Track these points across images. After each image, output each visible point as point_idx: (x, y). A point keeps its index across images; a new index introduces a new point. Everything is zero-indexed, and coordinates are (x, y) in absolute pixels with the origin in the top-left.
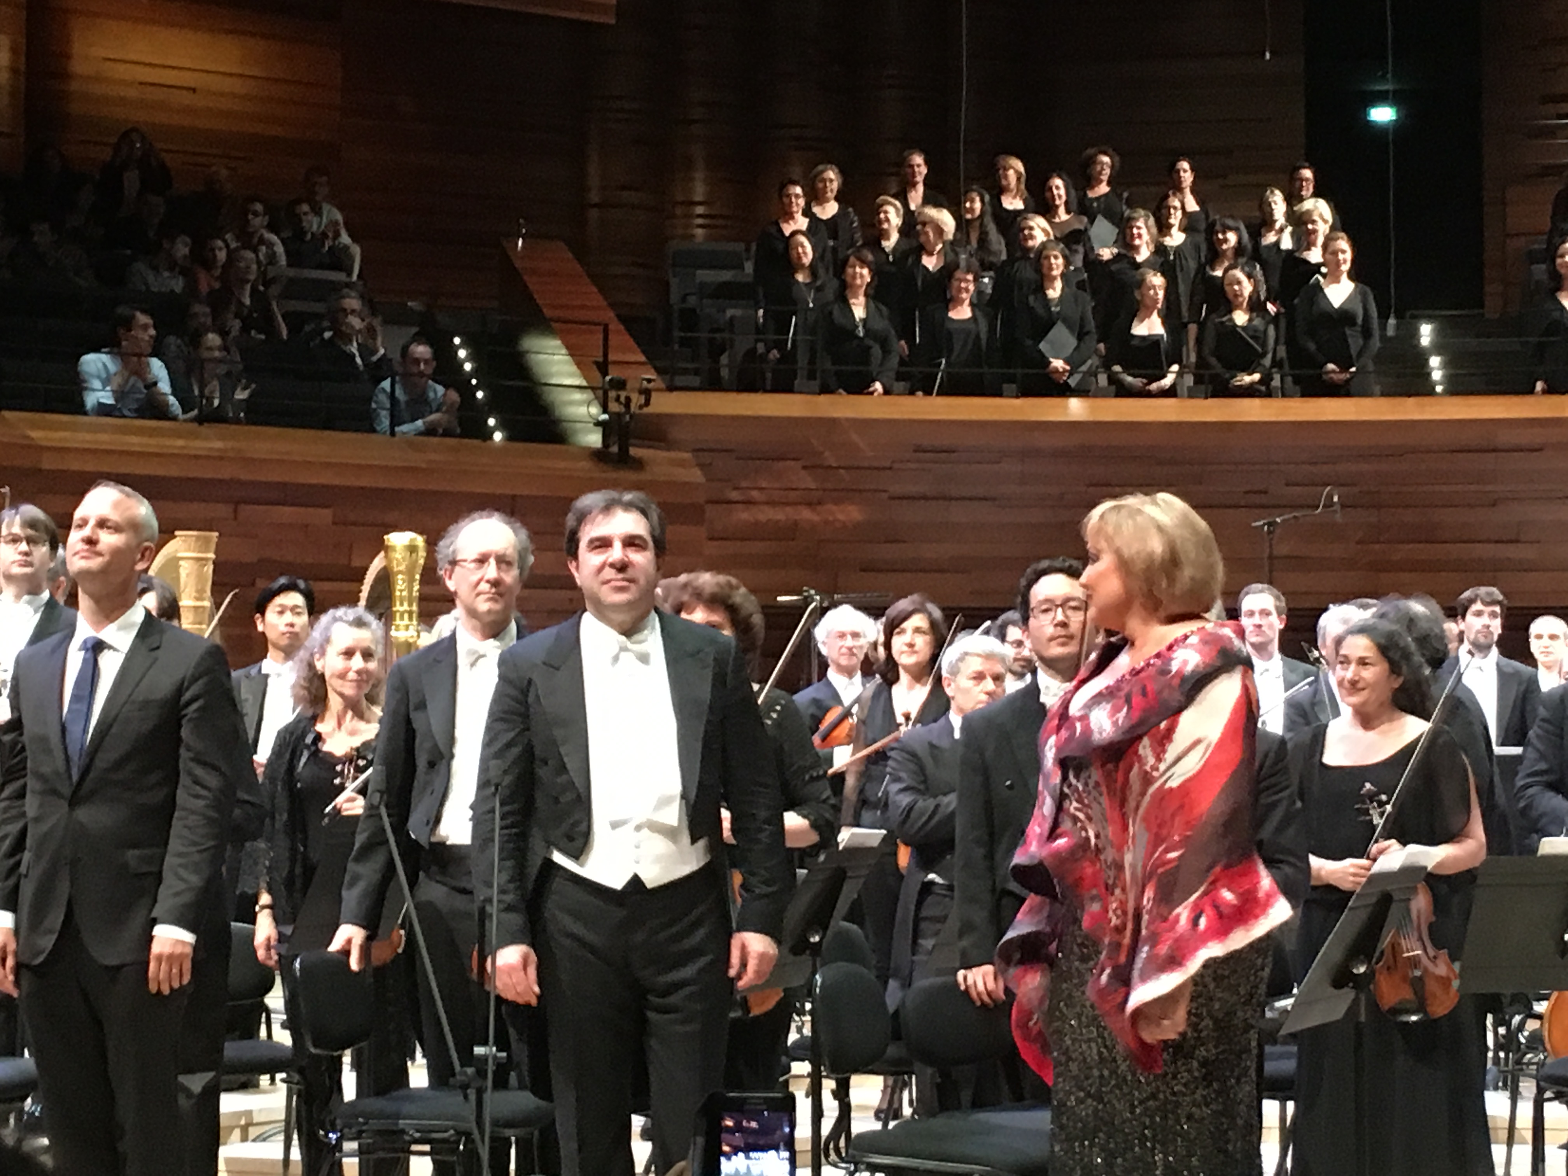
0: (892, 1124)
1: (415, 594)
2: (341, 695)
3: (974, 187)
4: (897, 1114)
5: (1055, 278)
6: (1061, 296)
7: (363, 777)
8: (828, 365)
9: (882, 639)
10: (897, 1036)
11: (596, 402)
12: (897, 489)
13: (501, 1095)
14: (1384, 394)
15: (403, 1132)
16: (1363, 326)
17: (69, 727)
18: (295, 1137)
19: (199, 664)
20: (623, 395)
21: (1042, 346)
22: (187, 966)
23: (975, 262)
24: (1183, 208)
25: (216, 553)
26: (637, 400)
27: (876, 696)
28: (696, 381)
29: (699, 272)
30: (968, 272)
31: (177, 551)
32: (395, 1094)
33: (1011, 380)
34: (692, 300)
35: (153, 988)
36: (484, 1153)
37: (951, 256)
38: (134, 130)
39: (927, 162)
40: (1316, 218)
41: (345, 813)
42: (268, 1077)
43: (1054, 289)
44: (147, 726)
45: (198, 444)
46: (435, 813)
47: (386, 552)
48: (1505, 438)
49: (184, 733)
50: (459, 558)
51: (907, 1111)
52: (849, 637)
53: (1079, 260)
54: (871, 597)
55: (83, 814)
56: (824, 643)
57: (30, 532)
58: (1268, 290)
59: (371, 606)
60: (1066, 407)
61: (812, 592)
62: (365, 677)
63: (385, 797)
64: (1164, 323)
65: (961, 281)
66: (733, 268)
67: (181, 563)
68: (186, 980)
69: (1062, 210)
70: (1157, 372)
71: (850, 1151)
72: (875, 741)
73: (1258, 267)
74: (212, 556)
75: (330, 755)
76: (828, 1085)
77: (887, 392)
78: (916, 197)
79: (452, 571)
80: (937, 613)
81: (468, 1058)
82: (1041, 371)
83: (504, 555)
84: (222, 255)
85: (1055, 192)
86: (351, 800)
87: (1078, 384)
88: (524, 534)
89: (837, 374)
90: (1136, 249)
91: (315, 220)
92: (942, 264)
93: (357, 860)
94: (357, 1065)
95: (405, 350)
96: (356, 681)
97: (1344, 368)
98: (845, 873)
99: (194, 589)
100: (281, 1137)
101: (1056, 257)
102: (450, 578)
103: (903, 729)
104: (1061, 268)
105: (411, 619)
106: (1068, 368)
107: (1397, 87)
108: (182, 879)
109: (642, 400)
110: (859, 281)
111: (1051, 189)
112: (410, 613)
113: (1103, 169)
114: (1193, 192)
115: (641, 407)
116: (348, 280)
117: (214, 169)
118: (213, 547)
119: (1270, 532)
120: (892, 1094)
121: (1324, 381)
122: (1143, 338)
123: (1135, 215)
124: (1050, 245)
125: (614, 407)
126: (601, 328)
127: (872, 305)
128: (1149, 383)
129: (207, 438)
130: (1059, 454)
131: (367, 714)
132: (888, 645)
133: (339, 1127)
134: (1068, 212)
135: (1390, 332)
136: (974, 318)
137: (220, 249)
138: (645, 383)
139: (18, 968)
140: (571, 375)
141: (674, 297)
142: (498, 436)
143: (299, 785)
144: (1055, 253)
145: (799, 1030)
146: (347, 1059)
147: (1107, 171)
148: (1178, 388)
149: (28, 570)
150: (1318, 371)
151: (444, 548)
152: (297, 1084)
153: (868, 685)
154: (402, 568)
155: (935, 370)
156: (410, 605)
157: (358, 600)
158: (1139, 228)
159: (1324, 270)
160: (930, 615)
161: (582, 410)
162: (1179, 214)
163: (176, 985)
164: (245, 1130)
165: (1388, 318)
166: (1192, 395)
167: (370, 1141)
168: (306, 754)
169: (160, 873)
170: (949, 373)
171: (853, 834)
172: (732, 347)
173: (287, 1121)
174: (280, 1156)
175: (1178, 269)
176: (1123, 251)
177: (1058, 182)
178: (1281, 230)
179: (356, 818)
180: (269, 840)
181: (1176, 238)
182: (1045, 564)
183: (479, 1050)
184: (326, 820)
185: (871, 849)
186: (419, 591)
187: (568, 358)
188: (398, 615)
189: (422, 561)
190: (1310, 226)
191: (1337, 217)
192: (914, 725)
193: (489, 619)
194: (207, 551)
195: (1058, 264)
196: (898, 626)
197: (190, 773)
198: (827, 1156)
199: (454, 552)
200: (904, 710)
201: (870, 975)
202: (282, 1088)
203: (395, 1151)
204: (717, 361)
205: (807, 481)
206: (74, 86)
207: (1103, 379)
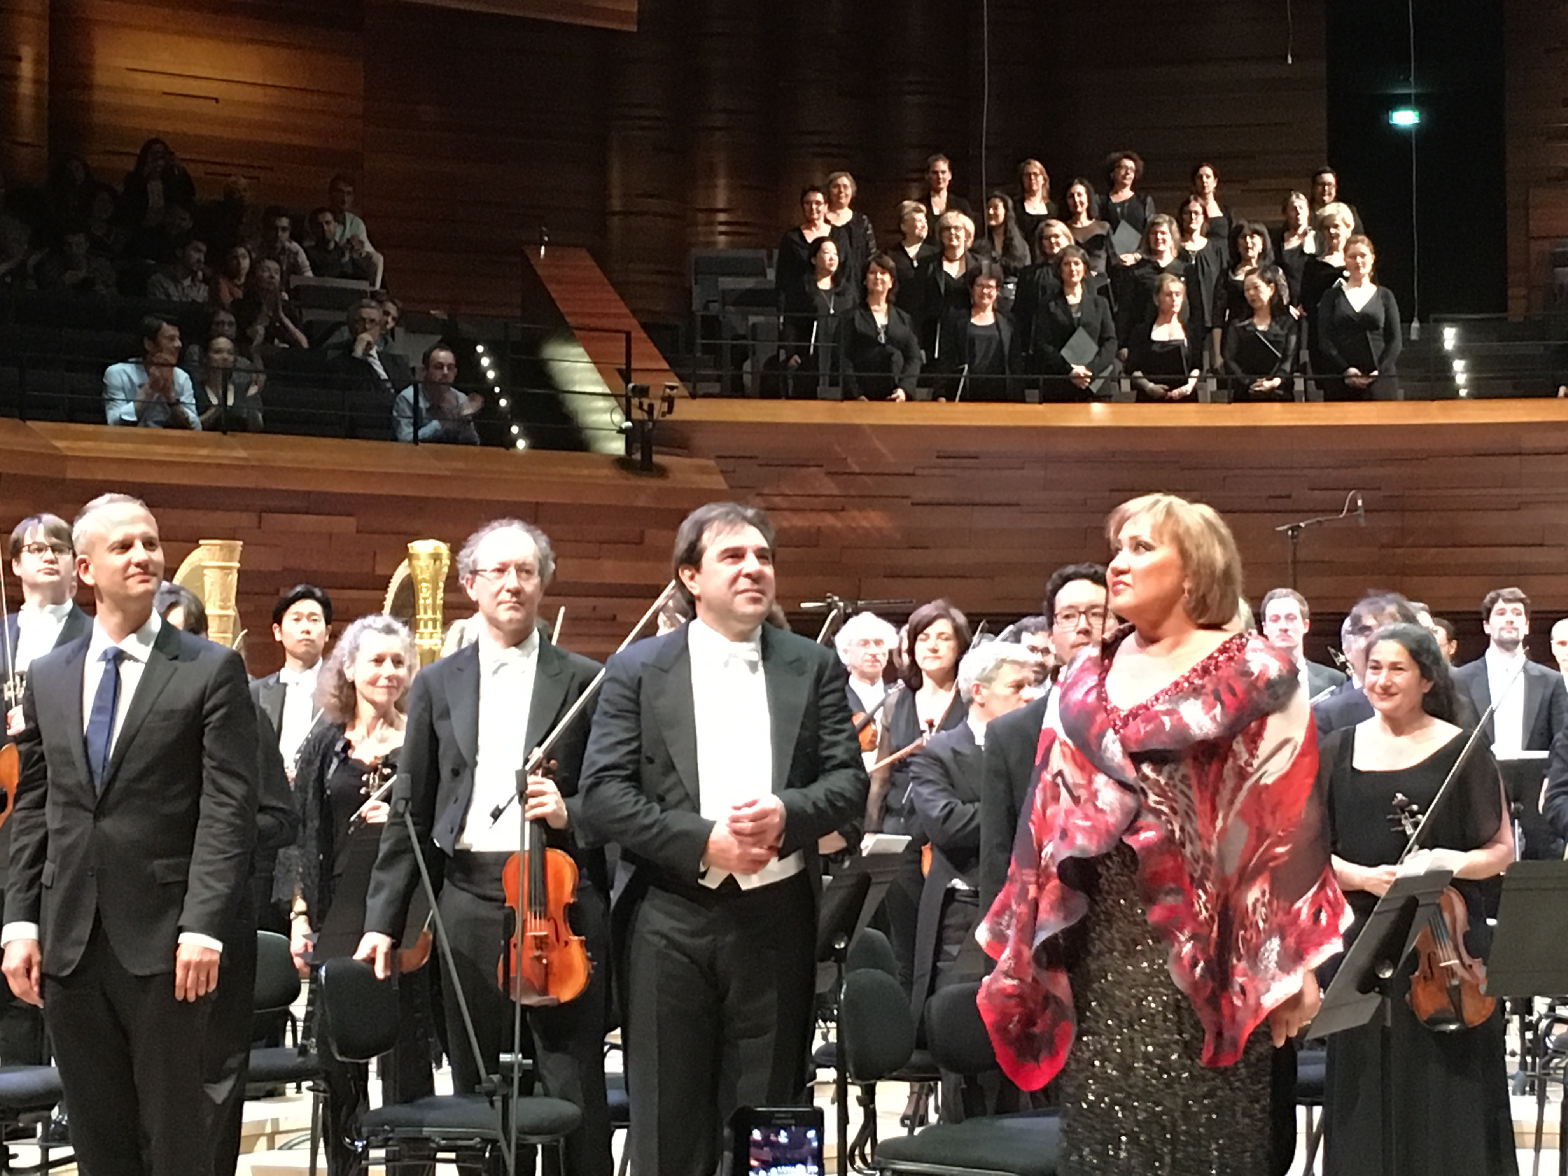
0: (918, 1131)
1: (440, 602)
2: (373, 703)
3: (997, 193)
4: (923, 1121)
5: (1075, 284)
6: (1082, 301)
7: (387, 785)
8: (850, 372)
9: (905, 646)
10: (921, 1044)
11: (619, 410)
12: (920, 496)
13: (527, 1101)
14: (1408, 398)
15: (428, 1139)
16: (1385, 329)
17: (91, 738)
18: (322, 1144)
19: (220, 672)
20: (646, 402)
21: (1065, 352)
22: (214, 973)
23: (997, 267)
24: (1205, 213)
25: (240, 562)
26: (660, 407)
27: (900, 703)
28: (716, 388)
29: (721, 279)
30: (991, 277)
31: (201, 560)
32: (421, 1101)
33: (1033, 385)
34: (715, 307)
35: (179, 995)
36: (511, 1161)
37: (973, 263)
38: (156, 141)
39: (951, 168)
40: (1338, 221)
41: (370, 821)
42: (294, 1085)
43: (1074, 295)
44: (172, 736)
45: (220, 452)
46: (459, 821)
47: (410, 561)
48: (1529, 442)
49: (206, 742)
50: (479, 568)
51: (933, 1118)
52: (872, 644)
53: (1102, 265)
54: (896, 605)
55: (107, 824)
56: (846, 651)
57: (54, 540)
58: (1291, 296)
59: (396, 612)
60: (1089, 412)
61: (836, 598)
62: (395, 683)
63: (410, 804)
64: (1185, 328)
65: (983, 286)
66: (755, 275)
67: (206, 571)
68: (213, 986)
69: (1084, 217)
70: (1181, 377)
71: (876, 1158)
72: (898, 749)
73: (1281, 271)
74: (237, 565)
75: (360, 762)
76: (854, 1091)
77: (909, 398)
78: (939, 203)
79: (473, 581)
80: (961, 619)
81: (493, 1065)
82: (1064, 377)
83: (524, 564)
84: (246, 263)
85: (1077, 199)
86: (376, 808)
87: (1099, 390)
88: (544, 541)
89: (859, 380)
90: (1160, 254)
91: (339, 230)
92: (964, 271)
93: (381, 868)
94: (382, 1074)
95: (427, 358)
96: (388, 687)
97: (1366, 371)
98: (870, 879)
99: (219, 597)
100: (308, 1145)
101: (1077, 264)
102: (472, 587)
103: (926, 736)
104: (1082, 274)
105: (435, 627)
106: (1090, 374)
107: (1419, 91)
108: (207, 887)
109: (665, 407)
110: (880, 288)
111: (1073, 195)
112: (435, 621)
113: (1127, 174)
114: (1216, 198)
115: (664, 414)
116: (372, 289)
117: (233, 178)
118: (237, 555)
119: (1293, 537)
120: (918, 1101)
121: (1347, 386)
122: (1163, 344)
123: (1160, 220)
124: (1070, 250)
125: (637, 414)
126: (624, 336)
127: (893, 311)
128: (1171, 390)
129: (232, 448)
130: (1084, 459)
131: (397, 721)
132: (911, 652)
133: (365, 1135)
134: (1090, 217)
135: (1414, 336)
136: (997, 323)
137: (244, 257)
138: (668, 390)
139: (43, 977)
140: (595, 383)
141: (696, 305)
142: (521, 444)
143: (329, 792)
144: (1076, 259)
145: (825, 1037)
146: (373, 1065)
147: (1132, 175)
148: (1200, 393)
149: (55, 578)
150: (1340, 376)
151: (466, 557)
152: (324, 1091)
153: (890, 691)
154: (426, 576)
155: (958, 376)
156: (434, 612)
157: (382, 608)
158: (1163, 233)
159: (1346, 273)
160: (953, 620)
161: (606, 418)
162: (1201, 218)
163: (202, 992)
164: (271, 1138)
165: (1411, 321)
166: (1215, 399)
167: (397, 1148)
168: (335, 761)
169: (186, 882)
170: (971, 379)
171: (878, 841)
172: (754, 353)
173: (314, 1128)
174: (307, 1164)
175: (1200, 273)
176: (1146, 257)
177: (1080, 189)
178: (1305, 234)
179: (380, 826)
180: (302, 847)
181: (1198, 243)
182: (1070, 569)
183: (504, 1058)
184: (352, 829)
185: (895, 855)
186: (444, 599)
187: (592, 365)
188: (422, 624)
189: (445, 570)
190: (1333, 231)
191: (1360, 222)
192: (938, 731)
193: (513, 627)
194: (231, 560)
195: (1078, 270)
196: (921, 632)
197: (214, 782)
198: (853, 1163)
199: (474, 562)
200: (929, 718)
201: (893, 981)
202: (308, 1097)
203: (422, 1158)
204: (740, 368)
205: (830, 487)
206: (98, 96)
207: (1126, 385)
